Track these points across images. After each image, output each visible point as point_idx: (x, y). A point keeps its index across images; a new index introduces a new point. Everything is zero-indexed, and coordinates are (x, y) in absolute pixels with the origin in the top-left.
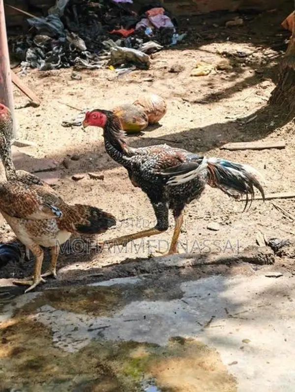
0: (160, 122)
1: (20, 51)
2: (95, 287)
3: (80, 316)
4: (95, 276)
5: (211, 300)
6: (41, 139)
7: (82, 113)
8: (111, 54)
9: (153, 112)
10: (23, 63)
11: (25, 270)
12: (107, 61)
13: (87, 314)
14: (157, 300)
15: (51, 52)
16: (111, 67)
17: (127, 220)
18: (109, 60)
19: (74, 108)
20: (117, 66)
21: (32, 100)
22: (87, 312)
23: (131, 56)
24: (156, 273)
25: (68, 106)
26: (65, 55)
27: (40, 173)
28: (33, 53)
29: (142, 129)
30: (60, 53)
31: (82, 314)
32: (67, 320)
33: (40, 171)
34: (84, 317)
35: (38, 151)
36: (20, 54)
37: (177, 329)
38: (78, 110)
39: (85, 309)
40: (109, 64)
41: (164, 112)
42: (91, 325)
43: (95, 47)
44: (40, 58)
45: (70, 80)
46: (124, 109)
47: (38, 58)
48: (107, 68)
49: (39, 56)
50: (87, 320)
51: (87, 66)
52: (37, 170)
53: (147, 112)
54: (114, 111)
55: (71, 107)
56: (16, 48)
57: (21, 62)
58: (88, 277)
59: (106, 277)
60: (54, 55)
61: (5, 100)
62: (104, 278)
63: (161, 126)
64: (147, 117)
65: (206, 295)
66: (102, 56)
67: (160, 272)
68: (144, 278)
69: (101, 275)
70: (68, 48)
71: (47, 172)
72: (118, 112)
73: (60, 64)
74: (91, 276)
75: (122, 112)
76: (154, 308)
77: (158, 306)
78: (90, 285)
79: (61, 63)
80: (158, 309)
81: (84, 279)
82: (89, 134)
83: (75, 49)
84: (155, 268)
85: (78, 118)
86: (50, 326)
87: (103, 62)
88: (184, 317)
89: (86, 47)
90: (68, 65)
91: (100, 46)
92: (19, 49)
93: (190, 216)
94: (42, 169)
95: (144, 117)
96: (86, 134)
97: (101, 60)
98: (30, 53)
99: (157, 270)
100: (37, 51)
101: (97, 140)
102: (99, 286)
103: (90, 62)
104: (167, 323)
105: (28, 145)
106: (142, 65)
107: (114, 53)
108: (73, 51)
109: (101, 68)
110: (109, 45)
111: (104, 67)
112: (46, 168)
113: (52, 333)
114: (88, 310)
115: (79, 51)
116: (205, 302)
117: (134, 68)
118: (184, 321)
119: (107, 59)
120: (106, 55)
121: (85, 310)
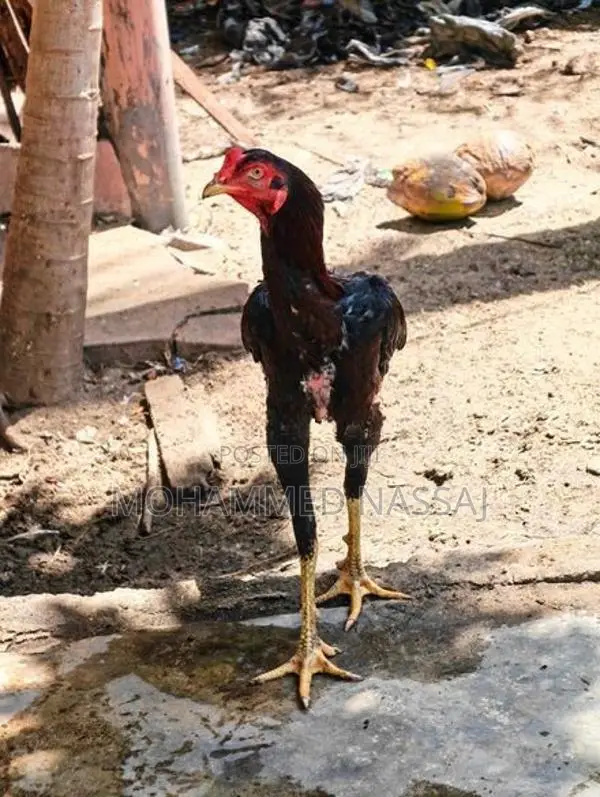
0: (518, 195)
1: (232, 26)
2: (261, 629)
3: (204, 710)
4: (265, 599)
5: (546, 683)
6: (238, 231)
7: (341, 172)
8: (433, 33)
9: (498, 171)
10: (234, 55)
11: (135, 557)
12: (421, 49)
13: (225, 705)
14: (407, 674)
15: (297, 29)
16: (430, 63)
17: (394, 439)
18: (427, 45)
19: (326, 159)
20: (443, 60)
21: (237, 140)
22: (226, 699)
23: (475, 38)
24: (419, 599)
25: (315, 154)
26: (329, 36)
27: (212, 317)
28: (260, 30)
29: (473, 210)
30: (317, 31)
31: (213, 704)
32: (171, 720)
33: (213, 312)
34: (214, 714)
35: (224, 262)
36: (232, 31)
37: (444, 763)
38: (334, 163)
39: (222, 689)
40: (425, 56)
41: (527, 170)
42: (228, 738)
43: (400, 15)
44: (274, 42)
45: (332, 94)
46: (428, 165)
47: (269, 43)
48: (422, 65)
49: (270, 36)
50: (221, 724)
51: (374, 62)
52: (206, 308)
53: (485, 173)
54: (406, 169)
55: (321, 157)
56: (224, 19)
57: (230, 51)
58: (247, 600)
59: (294, 603)
60: (304, 34)
61: (157, 142)
62: (287, 604)
63: (520, 204)
64: (483, 184)
65: (535, 670)
66: (412, 35)
67: (430, 596)
68: (386, 611)
69: (281, 597)
70: (335, 19)
71: (229, 316)
72: (414, 171)
73: (316, 55)
74: (256, 599)
75: (423, 173)
76: (396, 698)
77: (405, 693)
78: (247, 623)
79: (319, 53)
80: (406, 702)
81: (238, 606)
82: (346, 223)
83: (350, 21)
84: (420, 584)
85: (329, 183)
86: (125, 733)
87: (412, 50)
88: (468, 729)
89: (377, 15)
90: (334, 58)
91: (411, 15)
92: (230, 22)
93: (549, 436)
94: (218, 307)
95: (475, 184)
96: (340, 221)
97: (409, 45)
98: (254, 31)
99: (423, 592)
100: (267, 26)
101: (362, 236)
102: (271, 627)
103: (383, 51)
104: (420, 744)
105: (204, 247)
106: (500, 56)
107: (437, 31)
108: (346, 25)
109: (406, 65)
110: (433, 10)
111: (413, 63)
112: (227, 306)
113: (125, 755)
114: (227, 693)
115: (359, 24)
116: (530, 687)
117: (481, 63)
118: (465, 742)
119: (421, 43)
120: (422, 34)
121: (222, 694)
